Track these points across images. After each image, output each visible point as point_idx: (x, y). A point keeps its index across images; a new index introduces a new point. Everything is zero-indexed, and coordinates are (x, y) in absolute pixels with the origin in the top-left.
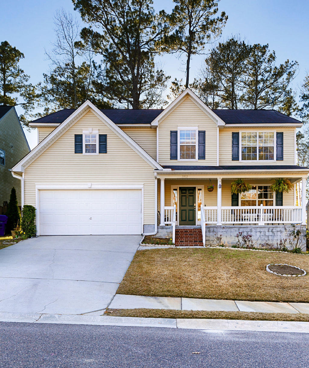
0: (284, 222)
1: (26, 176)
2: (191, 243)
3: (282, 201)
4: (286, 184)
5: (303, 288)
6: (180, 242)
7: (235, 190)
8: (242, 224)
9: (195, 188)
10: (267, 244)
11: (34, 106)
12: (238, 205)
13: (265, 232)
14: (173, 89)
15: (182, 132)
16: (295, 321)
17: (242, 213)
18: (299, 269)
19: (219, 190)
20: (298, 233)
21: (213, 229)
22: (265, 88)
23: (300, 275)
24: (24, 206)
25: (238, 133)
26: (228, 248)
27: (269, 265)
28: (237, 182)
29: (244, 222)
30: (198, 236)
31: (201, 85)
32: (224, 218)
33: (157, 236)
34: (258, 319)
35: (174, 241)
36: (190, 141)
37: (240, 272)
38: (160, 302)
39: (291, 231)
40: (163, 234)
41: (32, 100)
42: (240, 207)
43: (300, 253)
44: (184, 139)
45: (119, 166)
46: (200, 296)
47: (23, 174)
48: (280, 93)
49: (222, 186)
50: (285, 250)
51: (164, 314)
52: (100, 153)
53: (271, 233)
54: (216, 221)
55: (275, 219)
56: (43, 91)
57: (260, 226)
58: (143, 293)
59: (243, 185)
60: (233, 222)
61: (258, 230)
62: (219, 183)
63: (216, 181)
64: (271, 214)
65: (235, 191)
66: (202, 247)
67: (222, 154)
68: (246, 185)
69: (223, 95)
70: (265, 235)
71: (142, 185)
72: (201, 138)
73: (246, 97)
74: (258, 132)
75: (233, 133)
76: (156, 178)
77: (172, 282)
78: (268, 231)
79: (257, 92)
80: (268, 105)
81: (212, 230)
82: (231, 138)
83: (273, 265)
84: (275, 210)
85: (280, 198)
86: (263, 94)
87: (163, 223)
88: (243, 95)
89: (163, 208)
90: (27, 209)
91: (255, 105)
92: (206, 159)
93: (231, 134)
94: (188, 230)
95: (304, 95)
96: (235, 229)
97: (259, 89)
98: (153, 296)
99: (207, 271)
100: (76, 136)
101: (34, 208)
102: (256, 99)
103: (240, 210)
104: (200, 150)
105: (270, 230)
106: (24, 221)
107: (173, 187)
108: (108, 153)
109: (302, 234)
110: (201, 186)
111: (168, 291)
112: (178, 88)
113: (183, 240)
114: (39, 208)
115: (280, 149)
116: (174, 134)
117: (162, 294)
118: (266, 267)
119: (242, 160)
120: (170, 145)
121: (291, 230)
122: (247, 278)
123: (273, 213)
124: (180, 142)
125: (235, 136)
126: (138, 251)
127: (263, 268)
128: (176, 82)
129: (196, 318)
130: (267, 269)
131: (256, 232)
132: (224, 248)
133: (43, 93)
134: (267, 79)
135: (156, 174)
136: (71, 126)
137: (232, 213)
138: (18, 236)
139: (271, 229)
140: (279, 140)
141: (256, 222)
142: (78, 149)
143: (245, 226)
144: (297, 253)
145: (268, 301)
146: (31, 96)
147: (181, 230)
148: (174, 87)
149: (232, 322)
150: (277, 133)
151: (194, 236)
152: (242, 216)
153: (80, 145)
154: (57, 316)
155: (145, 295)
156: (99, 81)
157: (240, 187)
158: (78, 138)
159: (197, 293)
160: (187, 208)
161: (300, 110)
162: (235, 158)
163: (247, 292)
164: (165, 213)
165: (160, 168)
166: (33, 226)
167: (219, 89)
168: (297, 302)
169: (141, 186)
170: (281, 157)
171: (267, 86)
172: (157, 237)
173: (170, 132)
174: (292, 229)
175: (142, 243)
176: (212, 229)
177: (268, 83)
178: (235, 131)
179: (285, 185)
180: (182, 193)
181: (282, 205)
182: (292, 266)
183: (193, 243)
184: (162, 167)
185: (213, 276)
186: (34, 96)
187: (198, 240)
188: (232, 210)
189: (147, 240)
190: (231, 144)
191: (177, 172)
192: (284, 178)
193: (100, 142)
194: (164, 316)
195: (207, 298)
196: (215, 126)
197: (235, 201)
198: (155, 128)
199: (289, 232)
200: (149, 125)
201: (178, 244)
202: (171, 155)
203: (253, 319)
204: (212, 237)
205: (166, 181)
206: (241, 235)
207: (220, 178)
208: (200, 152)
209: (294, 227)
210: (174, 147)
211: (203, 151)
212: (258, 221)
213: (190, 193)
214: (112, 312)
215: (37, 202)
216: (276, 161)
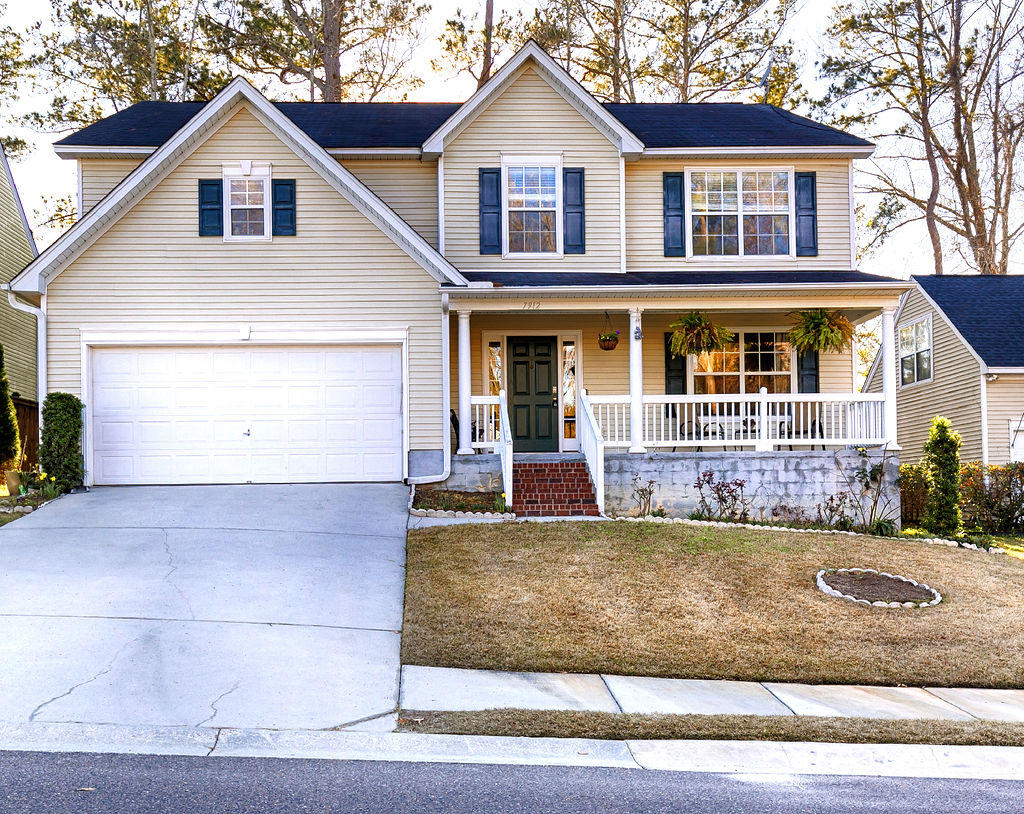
0: (825, 441)
1: (51, 306)
2: (562, 507)
3: (817, 377)
4: (835, 328)
5: (952, 644)
6: (528, 502)
7: (682, 344)
8: (699, 449)
9: (554, 339)
10: (784, 508)
11: (16, 93)
12: (684, 392)
13: (777, 472)
14: (449, 43)
15: (516, 173)
16: (981, 744)
17: (698, 414)
18: (916, 584)
19: (636, 347)
20: (877, 473)
21: (620, 463)
22: (713, 38)
23: (925, 604)
24: (50, 397)
25: (681, 175)
26: (681, 521)
27: (822, 572)
28: (689, 323)
29: (702, 443)
30: (579, 486)
31: (521, 29)
32: (651, 431)
33: (450, 484)
34: (870, 740)
35: (509, 502)
36: (538, 197)
37: (744, 594)
38: (547, 689)
39: (853, 469)
40: (469, 478)
41: (12, 74)
42: (691, 397)
43: (892, 535)
44: (521, 191)
45: (327, 273)
46: (655, 669)
47: (43, 301)
48: (756, 52)
49: (643, 335)
50: (844, 525)
51: (583, 725)
52: (275, 234)
53: (793, 476)
54: (629, 437)
55: (798, 433)
56: (46, 46)
57: (761, 453)
58: (484, 660)
59: (706, 331)
60: (671, 443)
61: (756, 465)
62: (635, 324)
63: (625, 317)
64: (786, 418)
65: (681, 349)
66: (596, 519)
67: (635, 236)
68: (716, 331)
69: (588, 61)
70: (776, 481)
71: (402, 329)
72: (573, 189)
73: (657, 66)
74: (740, 171)
75: (666, 175)
76: (445, 310)
77: (557, 627)
78: (786, 470)
79: (689, 50)
80: (721, 89)
81: (617, 466)
82: (661, 190)
83: (835, 572)
84: (798, 404)
85: (811, 369)
86: (707, 56)
87: (466, 447)
88: (648, 58)
89: (467, 400)
90: (60, 405)
91: (684, 88)
92: (588, 254)
93: (661, 178)
94: (546, 465)
95: (830, 59)
96: (686, 463)
97: (694, 42)
98: (515, 668)
99: (646, 593)
100: (203, 184)
101: (78, 401)
102: (688, 72)
103: (690, 405)
104: (569, 224)
105: (791, 467)
106: (48, 443)
107: (489, 336)
108: (299, 234)
109: (887, 478)
110: (575, 332)
111: (556, 654)
112: (464, 39)
113: (536, 496)
114: (91, 400)
115: (806, 221)
116: (490, 180)
117: (539, 662)
118: (815, 579)
119: (694, 254)
120: (480, 210)
121: (854, 466)
122: (772, 613)
123: (789, 413)
124: (510, 202)
125: (673, 185)
126: (411, 533)
127: (810, 583)
128: (458, 20)
129: (684, 737)
130: (821, 583)
131: (749, 472)
132: (666, 520)
133: (48, 53)
134: (717, 13)
135: (445, 298)
136: (187, 155)
137: (667, 416)
138: (26, 489)
139: (793, 462)
140: (805, 195)
141: (749, 442)
142: (210, 223)
143: (716, 454)
144: (882, 534)
145: (862, 684)
146: (10, 63)
147: (525, 465)
148: (451, 35)
149: (795, 749)
150: (798, 175)
151: (567, 486)
152: (698, 426)
153: (216, 213)
154: (266, 734)
155: (489, 668)
156: (223, 20)
157: (698, 335)
158: (210, 192)
159: (642, 660)
160: (532, 400)
161: (821, 104)
162: (674, 248)
163: (790, 655)
164: (473, 415)
165: (458, 280)
166: (75, 455)
167: (577, 43)
168: (949, 687)
169: (400, 335)
170: (812, 245)
171: (717, 33)
172: (450, 489)
173: (477, 172)
174: (856, 462)
175: (415, 505)
176: (615, 464)
177: (722, 24)
178: (673, 168)
179: (832, 331)
180: (515, 355)
181: (817, 390)
182: (890, 575)
183: (568, 507)
184: (463, 278)
185: (669, 607)
186: (17, 64)
187: (581, 496)
188: (667, 405)
189: (426, 497)
190: (661, 207)
191: (510, 293)
192: (827, 309)
193: (275, 202)
194: (585, 732)
195: (677, 676)
196: (614, 154)
197: (675, 378)
198: (434, 159)
199: (848, 472)
200: (415, 151)
201: (521, 508)
202: (482, 239)
203: (854, 740)
204: (617, 488)
205: (475, 318)
206: (708, 482)
207: (635, 310)
208: (569, 232)
209: (865, 456)
210: (491, 217)
211: (579, 228)
212: (753, 437)
213: (539, 355)
214: (419, 720)
215: (84, 384)
216: (796, 259)
